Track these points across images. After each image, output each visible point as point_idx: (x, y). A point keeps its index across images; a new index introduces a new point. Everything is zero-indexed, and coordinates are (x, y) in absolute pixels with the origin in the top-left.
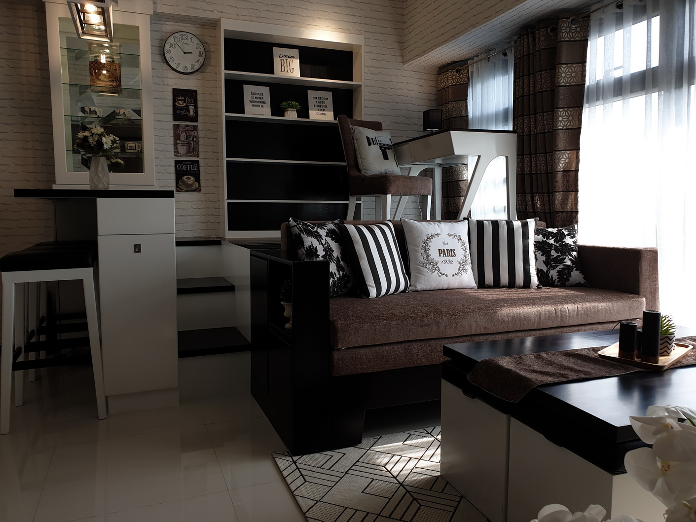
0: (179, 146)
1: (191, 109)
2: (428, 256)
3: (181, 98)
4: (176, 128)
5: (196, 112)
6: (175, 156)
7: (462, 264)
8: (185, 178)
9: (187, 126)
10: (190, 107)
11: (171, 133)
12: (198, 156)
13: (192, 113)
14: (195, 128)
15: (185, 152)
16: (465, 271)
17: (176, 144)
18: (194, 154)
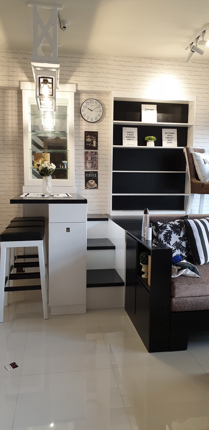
0: (87, 164)
1: (94, 142)
3: (89, 136)
4: (86, 153)
5: (97, 144)
6: (85, 169)
8: (90, 181)
9: (92, 152)
10: (94, 141)
11: (83, 156)
12: (97, 169)
13: (94, 145)
14: (96, 153)
15: (91, 167)
17: (86, 162)
18: (95, 168)
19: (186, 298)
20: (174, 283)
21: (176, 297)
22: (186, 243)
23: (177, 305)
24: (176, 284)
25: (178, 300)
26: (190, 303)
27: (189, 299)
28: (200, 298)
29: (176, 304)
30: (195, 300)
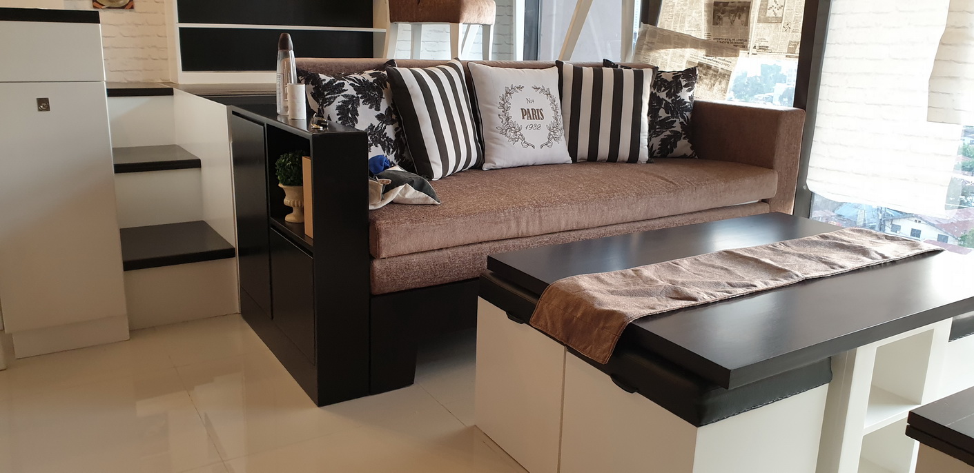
2: (508, 119)
7: (552, 130)
16: (557, 139)
19: (408, 258)
20: (375, 222)
21: (384, 255)
22: (396, 129)
23: (385, 277)
24: (382, 224)
25: (388, 263)
26: (418, 267)
27: (414, 259)
28: (440, 253)
29: (382, 273)
30: (429, 260)
